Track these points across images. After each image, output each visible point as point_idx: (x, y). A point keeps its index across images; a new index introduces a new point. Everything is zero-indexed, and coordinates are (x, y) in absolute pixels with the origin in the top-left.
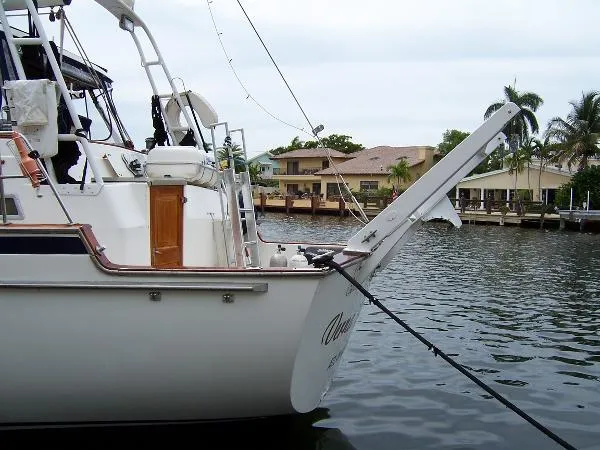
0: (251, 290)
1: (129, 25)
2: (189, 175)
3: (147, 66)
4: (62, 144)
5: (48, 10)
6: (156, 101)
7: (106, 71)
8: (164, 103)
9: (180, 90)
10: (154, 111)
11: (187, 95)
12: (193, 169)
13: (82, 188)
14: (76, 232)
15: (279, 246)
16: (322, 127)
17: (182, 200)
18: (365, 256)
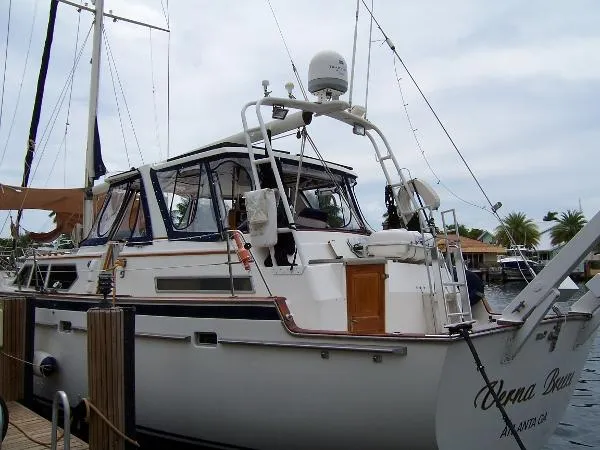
0: (391, 352)
1: (362, 131)
2: (399, 253)
3: (382, 160)
4: (281, 236)
5: (296, 131)
6: (389, 191)
7: (351, 169)
8: (396, 191)
9: (407, 179)
10: (387, 199)
11: (413, 182)
12: (403, 249)
13: (291, 269)
14: (272, 303)
15: (490, 317)
16: (500, 204)
17: (383, 277)
18: (518, 326)
